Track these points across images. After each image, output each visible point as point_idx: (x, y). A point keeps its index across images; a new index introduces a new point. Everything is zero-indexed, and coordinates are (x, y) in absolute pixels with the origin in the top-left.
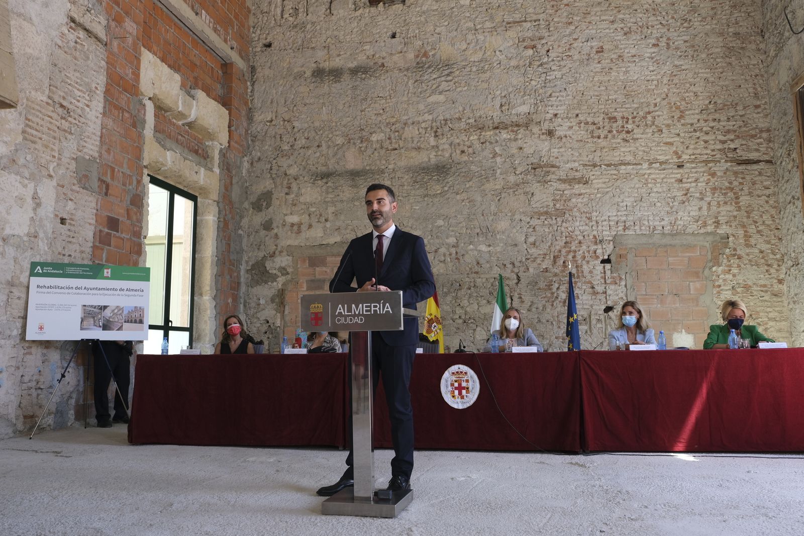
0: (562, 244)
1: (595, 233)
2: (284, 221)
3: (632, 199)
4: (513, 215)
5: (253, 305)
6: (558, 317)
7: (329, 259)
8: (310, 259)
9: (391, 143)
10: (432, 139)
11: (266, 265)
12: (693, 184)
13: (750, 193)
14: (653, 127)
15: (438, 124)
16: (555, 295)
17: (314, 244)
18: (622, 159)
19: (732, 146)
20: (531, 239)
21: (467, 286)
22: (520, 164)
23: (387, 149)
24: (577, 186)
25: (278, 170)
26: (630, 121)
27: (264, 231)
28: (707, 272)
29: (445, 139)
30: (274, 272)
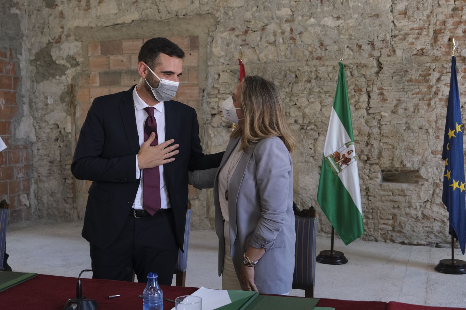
0: (448, 11)
5: (40, 105)
6: (436, 122)
7: (126, 44)
8: (103, 44)
11: (52, 54)
16: (434, 89)
17: (106, 24)
20: (401, 6)
21: (306, 78)
27: (47, 9)
30: (62, 62)
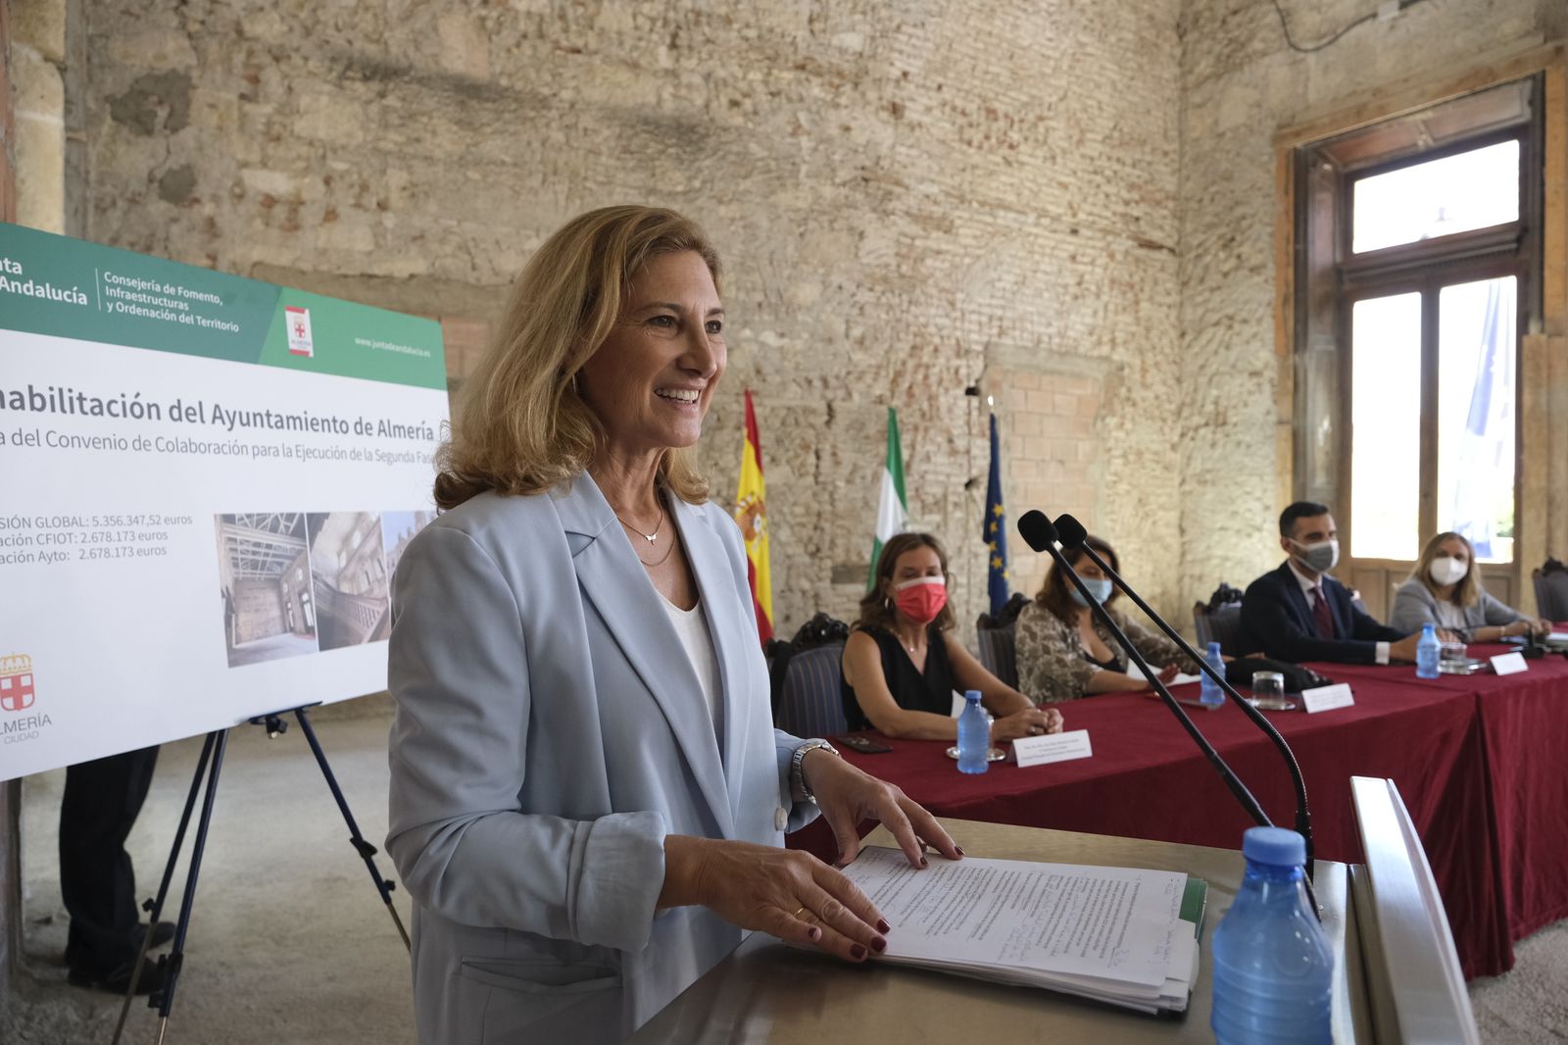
0: (907, 347)
1: (958, 334)
2: (239, 183)
3: (1011, 278)
4: (828, 274)
9: (566, 30)
10: (663, 51)
12: (1089, 268)
13: (1151, 299)
14: (1046, 148)
15: (681, 17)
17: (343, 271)
18: (1001, 196)
19: (1136, 213)
20: (856, 332)
22: (842, 162)
23: (557, 46)
24: (935, 234)
25: (211, 12)
26: (1016, 127)
27: (163, 205)
28: (1099, 424)
29: (694, 61)
